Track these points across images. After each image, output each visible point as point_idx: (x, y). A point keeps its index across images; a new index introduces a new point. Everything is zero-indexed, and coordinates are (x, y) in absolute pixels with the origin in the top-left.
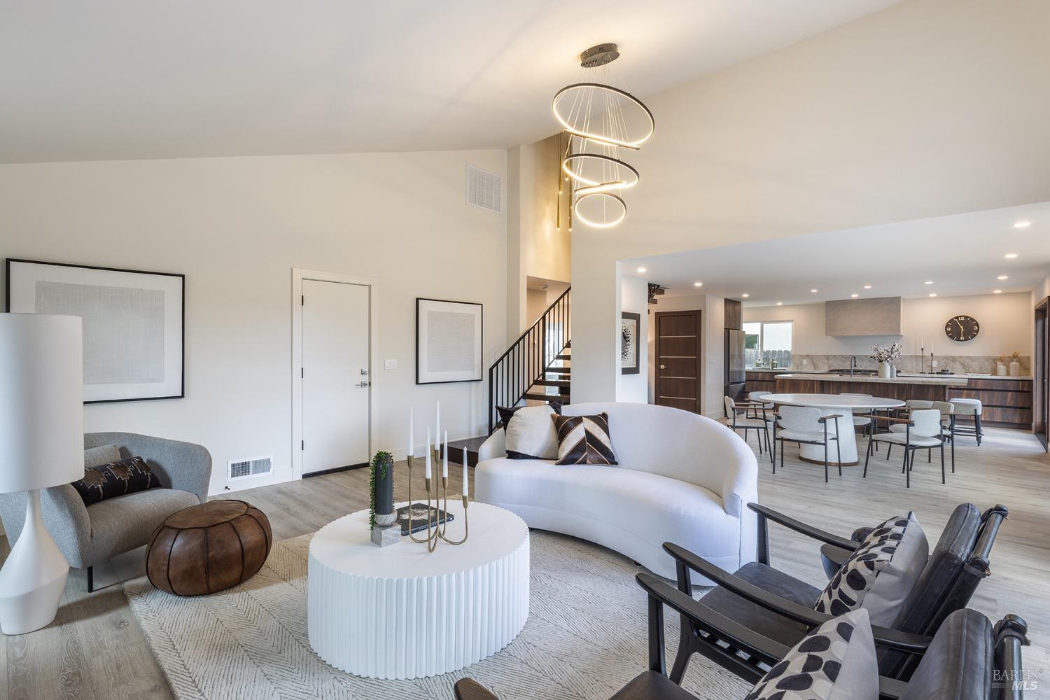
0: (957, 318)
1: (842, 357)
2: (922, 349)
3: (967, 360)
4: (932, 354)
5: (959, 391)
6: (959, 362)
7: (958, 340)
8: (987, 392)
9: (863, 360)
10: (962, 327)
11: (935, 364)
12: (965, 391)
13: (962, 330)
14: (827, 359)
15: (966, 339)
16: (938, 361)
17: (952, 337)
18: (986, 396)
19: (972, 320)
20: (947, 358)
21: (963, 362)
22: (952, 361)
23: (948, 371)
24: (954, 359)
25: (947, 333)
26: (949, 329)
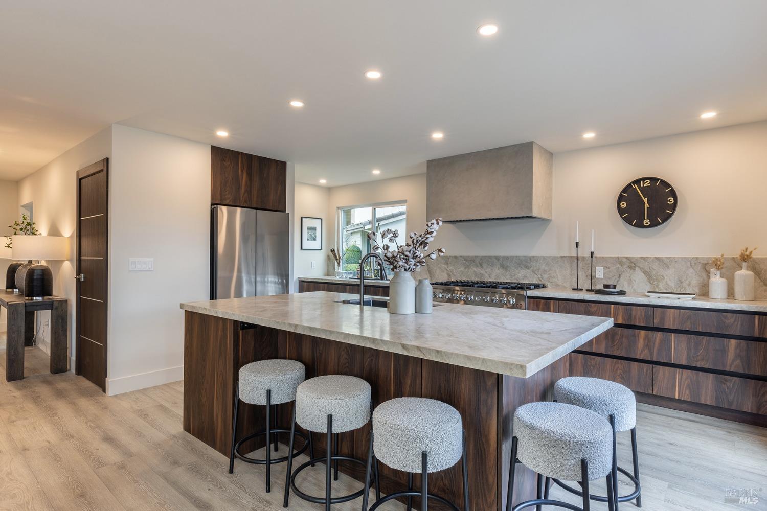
0: (637, 182)
1: (466, 259)
2: (577, 244)
3: (655, 266)
4: (592, 253)
5: (631, 331)
6: (641, 269)
7: (640, 225)
8: (684, 336)
9: (493, 265)
10: (646, 200)
11: (600, 273)
12: (643, 332)
13: (647, 205)
14: (447, 263)
15: (654, 224)
16: (606, 268)
17: (628, 220)
18: (683, 345)
19: (665, 184)
20: (619, 261)
21: (647, 269)
22: (630, 267)
23: (615, 287)
24: (632, 264)
25: (621, 211)
26: (624, 205)
